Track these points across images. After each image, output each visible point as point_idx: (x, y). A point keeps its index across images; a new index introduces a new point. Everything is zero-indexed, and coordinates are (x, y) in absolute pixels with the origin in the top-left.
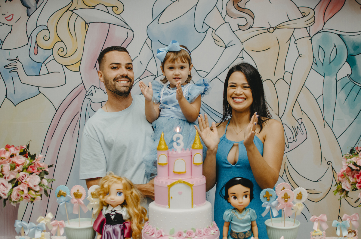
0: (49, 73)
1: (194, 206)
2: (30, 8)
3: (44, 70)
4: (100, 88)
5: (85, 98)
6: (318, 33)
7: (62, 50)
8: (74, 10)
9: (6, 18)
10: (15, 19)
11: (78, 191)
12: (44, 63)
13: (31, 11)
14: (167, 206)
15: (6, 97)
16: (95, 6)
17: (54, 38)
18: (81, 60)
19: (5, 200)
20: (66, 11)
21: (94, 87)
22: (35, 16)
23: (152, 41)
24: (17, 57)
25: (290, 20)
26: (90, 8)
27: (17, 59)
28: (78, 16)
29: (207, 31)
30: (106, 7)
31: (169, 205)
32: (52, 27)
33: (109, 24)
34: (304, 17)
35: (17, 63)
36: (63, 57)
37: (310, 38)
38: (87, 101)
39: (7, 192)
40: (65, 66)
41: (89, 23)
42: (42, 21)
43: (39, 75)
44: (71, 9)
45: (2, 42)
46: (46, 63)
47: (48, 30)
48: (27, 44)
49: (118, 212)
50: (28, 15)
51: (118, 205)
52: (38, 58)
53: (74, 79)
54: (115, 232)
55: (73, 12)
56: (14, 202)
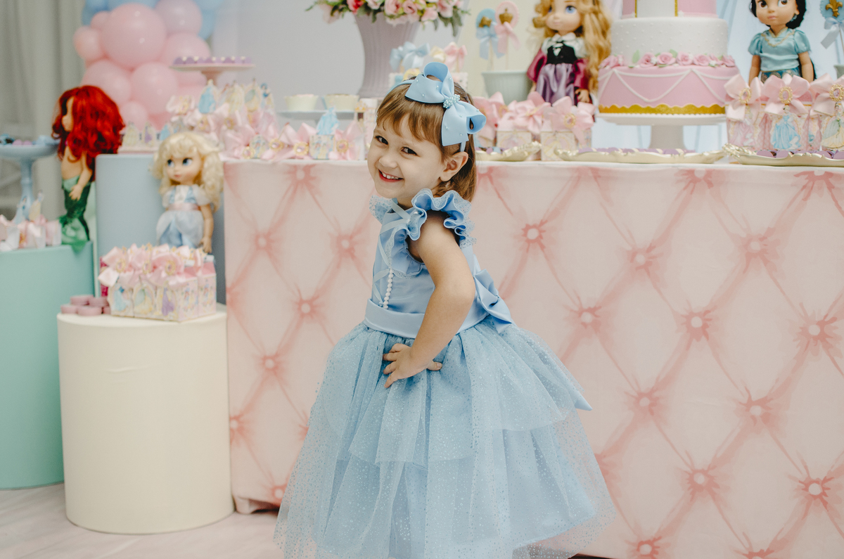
1: (680, 13)
11: (506, 10)
14: (634, 14)
19: (376, 12)
31: (636, 12)
49: (568, 44)
51: (569, 32)
54: (558, 74)
56: (392, 17)
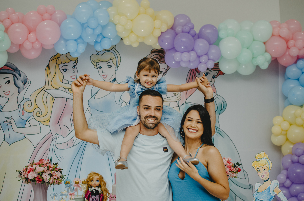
0: (31, 126)
2: (20, 88)
3: (28, 124)
4: (61, 135)
5: (52, 140)
6: (183, 104)
7: (39, 113)
8: (46, 90)
9: (5, 93)
10: (11, 94)
11: (77, 180)
12: (28, 120)
13: (20, 90)
15: (4, 140)
16: (58, 88)
17: (34, 106)
18: (50, 119)
19: (47, 183)
20: (42, 91)
21: (58, 134)
22: (22, 93)
23: (91, 109)
24: (12, 116)
25: (167, 98)
26: (56, 89)
27: (11, 117)
28: (49, 93)
29: (122, 103)
30: (65, 89)
32: (33, 100)
33: (67, 98)
34: (175, 95)
35: (11, 120)
36: (39, 117)
37: (179, 107)
38: (53, 142)
39: (48, 179)
40: (40, 122)
41: (55, 98)
42: (27, 96)
43: (25, 127)
44: (44, 89)
45: (2, 107)
46: (29, 120)
47: (31, 101)
48: (18, 109)
49: (97, 190)
50: (18, 92)
52: (24, 117)
53: (46, 130)
54: (96, 199)
55: (46, 91)
